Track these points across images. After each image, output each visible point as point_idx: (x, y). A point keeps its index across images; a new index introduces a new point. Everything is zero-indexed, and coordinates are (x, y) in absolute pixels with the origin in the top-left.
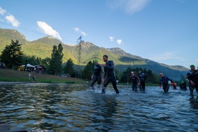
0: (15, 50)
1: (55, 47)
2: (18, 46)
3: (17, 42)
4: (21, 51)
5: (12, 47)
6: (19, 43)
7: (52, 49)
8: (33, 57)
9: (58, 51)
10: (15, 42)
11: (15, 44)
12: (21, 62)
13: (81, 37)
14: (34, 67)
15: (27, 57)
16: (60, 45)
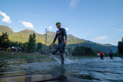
0: (5, 38)
1: (31, 35)
2: (7, 35)
3: (6, 33)
4: (9, 38)
5: (3, 36)
6: (7, 34)
7: (29, 37)
8: (17, 42)
9: (32, 38)
10: (5, 33)
11: (5, 34)
12: (8, 46)
13: (47, 29)
14: (16, 48)
15: (13, 42)
16: (34, 34)
